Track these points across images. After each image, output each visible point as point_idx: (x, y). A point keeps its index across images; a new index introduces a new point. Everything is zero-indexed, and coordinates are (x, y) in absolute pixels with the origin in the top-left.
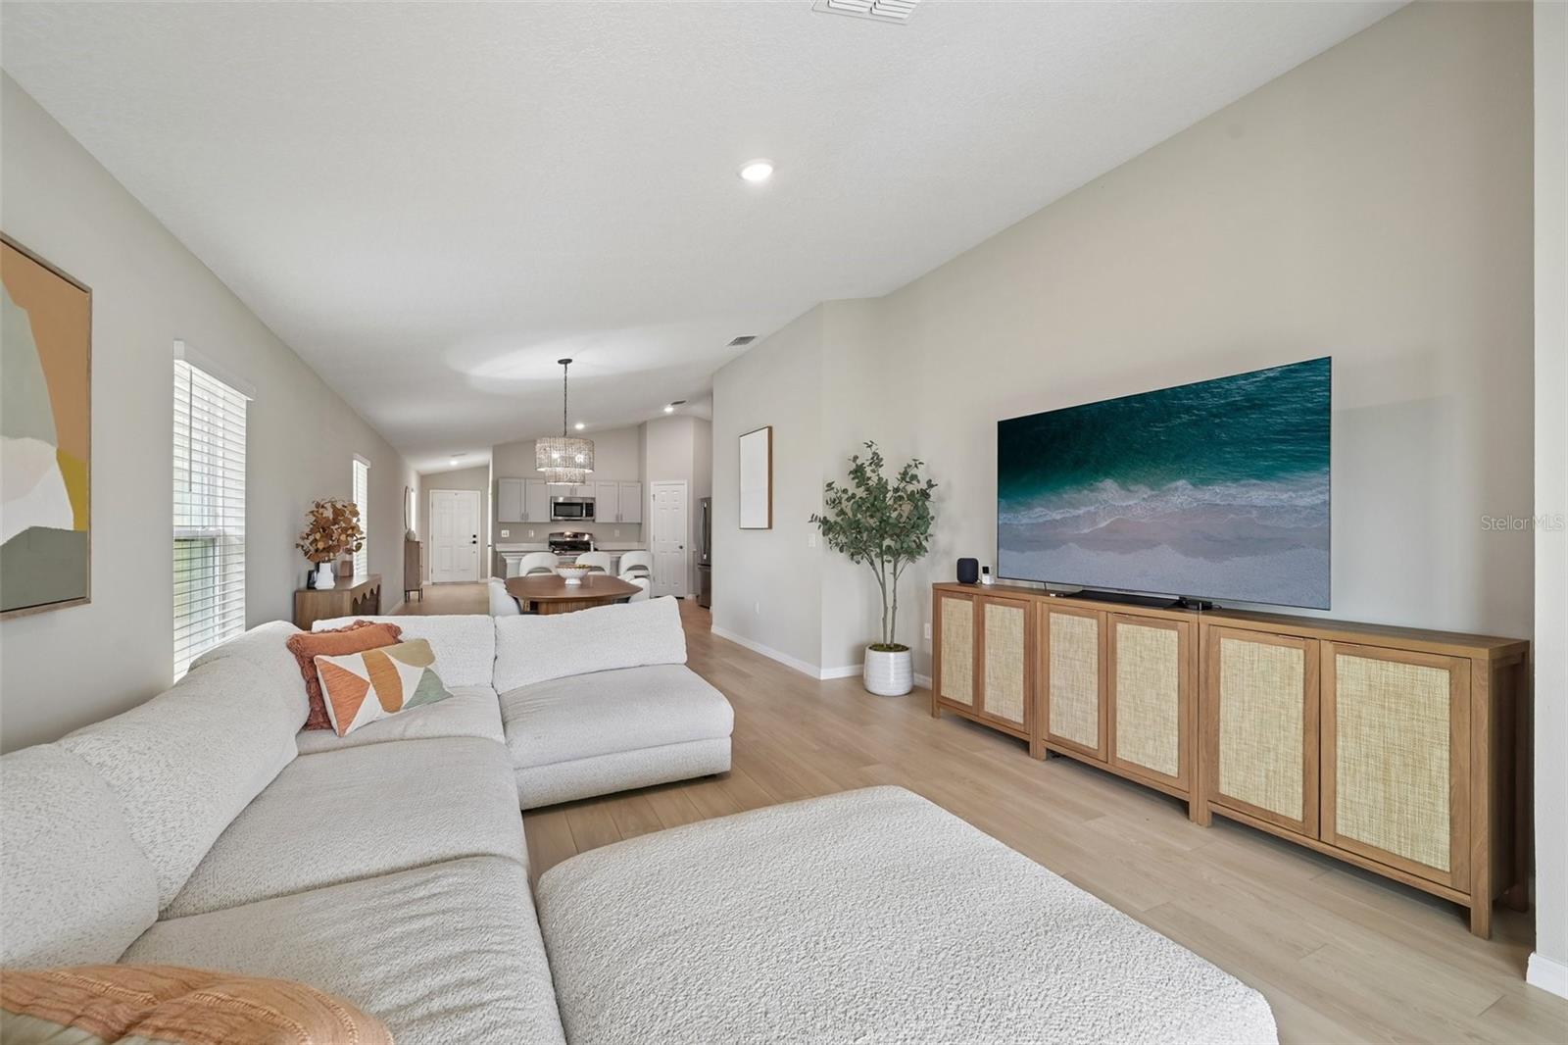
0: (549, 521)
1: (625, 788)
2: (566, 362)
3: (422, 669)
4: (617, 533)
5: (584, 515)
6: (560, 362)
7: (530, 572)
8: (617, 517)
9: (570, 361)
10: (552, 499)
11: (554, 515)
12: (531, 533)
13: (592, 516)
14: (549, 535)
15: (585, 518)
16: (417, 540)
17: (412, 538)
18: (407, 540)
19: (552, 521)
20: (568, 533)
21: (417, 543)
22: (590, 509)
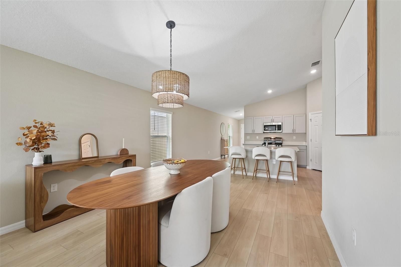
4: (295, 137)
5: (277, 130)
7: (232, 155)
8: (293, 130)
10: (263, 124)
11: (265, 130)
12: (257, 137)
13: (281, 130)
14: (264, 138)
15: (277, 131)
16: (225, 139)
17: (223, 138)
18: (222, 139)
19: (264, 132)
20: (272, 138)
21: (224, 140)
22: (279, 127)
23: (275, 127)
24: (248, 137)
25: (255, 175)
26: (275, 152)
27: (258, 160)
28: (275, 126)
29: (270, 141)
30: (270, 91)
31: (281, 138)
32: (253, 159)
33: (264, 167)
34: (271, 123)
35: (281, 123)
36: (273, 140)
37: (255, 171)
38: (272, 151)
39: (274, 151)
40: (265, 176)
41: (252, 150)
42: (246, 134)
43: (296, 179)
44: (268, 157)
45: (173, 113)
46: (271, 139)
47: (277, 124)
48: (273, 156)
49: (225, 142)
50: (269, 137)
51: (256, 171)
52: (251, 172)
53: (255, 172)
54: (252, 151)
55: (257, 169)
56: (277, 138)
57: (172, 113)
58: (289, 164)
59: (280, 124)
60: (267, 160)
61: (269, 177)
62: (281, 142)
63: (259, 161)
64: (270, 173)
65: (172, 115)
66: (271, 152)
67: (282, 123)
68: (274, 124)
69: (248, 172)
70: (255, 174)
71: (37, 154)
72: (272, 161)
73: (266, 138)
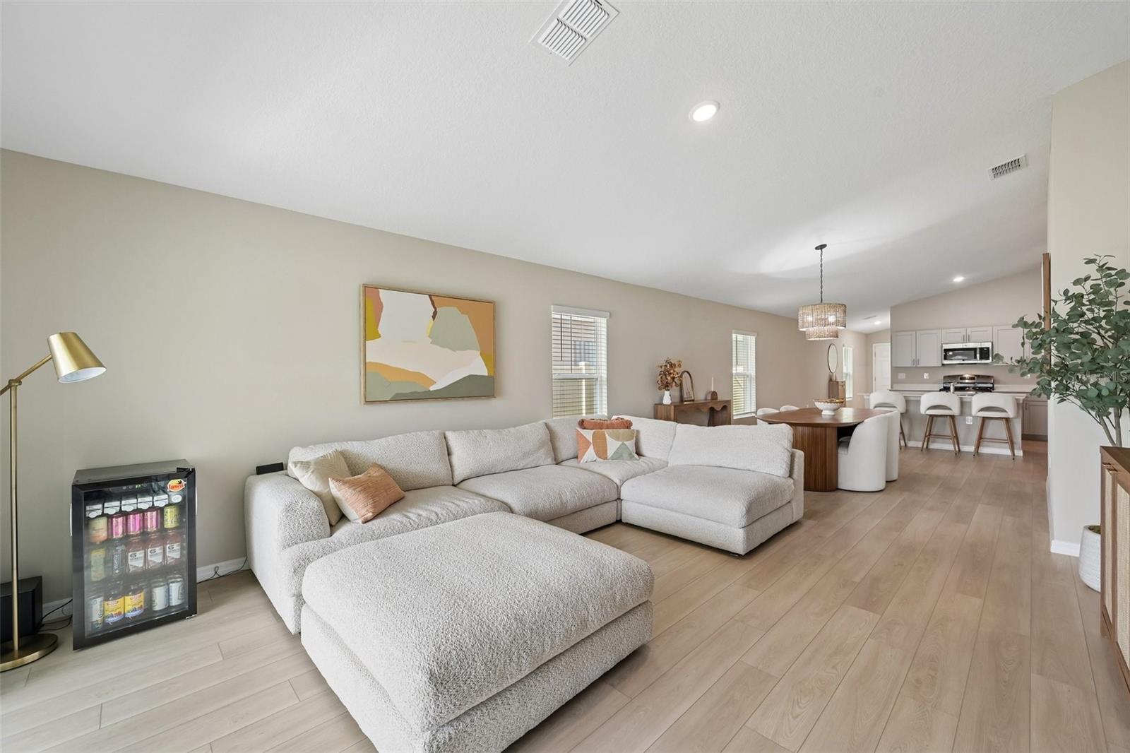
0: (941, 365)
1: (689, 539)
2: (821, 247)
3: (620, 443)
5: (978, 358)
6: (817, 248)
7: (875, 407)
9: (825, 246)
10: (942, 347)
11: (945, 359)
12: (926, 375)
13: (989, 359)
14: (945, 377)
15: (980, 362)
16: (838, 380)
17: (834, 379)
18: (831, 380)
19: (943, 365)
20: (967, 376)
21: (838, 382)
22: (985, 353)
23: (973, 352)
24: (902, 376)
25: (925, 446)
26: (970, 403)
27: (932, 416)
28: (975, 349)
29: (961, 383)
30: (959, 279)
31: (989, 377)
32: (923, 415)
33: (948, 431)
34: (964, 344)
35: (990, 343)
36: (967, 381)
37: (926, 436)
38: (964, 400)
39: (968, 400)
40: (950, 447)
41: (918, 399)
42: (895, 370)
43: (1019, 453)
44: (955, 411)
45: (758, 335)
46: (962, 378)
47: (978, 345)
48: (966, 410)
49: (840, 387)
50: (958, 376)
51: (929, 437)
52: (916, 440)
53: (926, 439)
54: (919, 401)
55: (930, 435)
56: (978, 376)
57: (756, 334)
58: (1003, 423)
59: (988, 345)
60: (952, 417)
61: (957, 450)
62: (991, 386)
63: (935, 418)
64: (961, 442)
65: (756, 338)
66: (962, 404)
67: (992, 343)
68: (971, 345)
69: (909, 440)
70: (926, 443)
71: (667, 393)
72: (965, 420)
73: (949, 376)
